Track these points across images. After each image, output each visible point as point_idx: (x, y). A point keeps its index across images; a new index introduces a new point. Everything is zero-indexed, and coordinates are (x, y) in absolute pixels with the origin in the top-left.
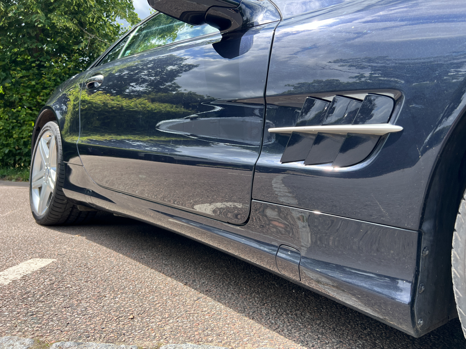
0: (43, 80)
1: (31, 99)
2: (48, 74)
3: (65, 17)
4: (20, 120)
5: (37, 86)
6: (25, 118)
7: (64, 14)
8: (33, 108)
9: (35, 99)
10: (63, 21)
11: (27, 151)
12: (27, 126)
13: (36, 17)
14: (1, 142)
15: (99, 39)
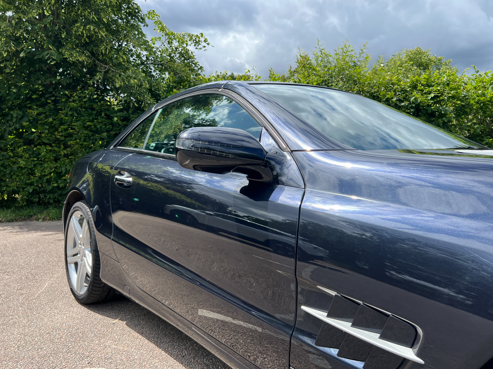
1: (50, 135)
2: (64, 110)
3: (77, 51)
5: (55, 122)
6: (45, 156)
7: (75, 47)
8: (53, 145)
9: (53, 135)
10: (75, 55)
11: (50, 189)
12: (48, 163)
13: (48, 54)
14: (24, 181)
15: (112, 70)
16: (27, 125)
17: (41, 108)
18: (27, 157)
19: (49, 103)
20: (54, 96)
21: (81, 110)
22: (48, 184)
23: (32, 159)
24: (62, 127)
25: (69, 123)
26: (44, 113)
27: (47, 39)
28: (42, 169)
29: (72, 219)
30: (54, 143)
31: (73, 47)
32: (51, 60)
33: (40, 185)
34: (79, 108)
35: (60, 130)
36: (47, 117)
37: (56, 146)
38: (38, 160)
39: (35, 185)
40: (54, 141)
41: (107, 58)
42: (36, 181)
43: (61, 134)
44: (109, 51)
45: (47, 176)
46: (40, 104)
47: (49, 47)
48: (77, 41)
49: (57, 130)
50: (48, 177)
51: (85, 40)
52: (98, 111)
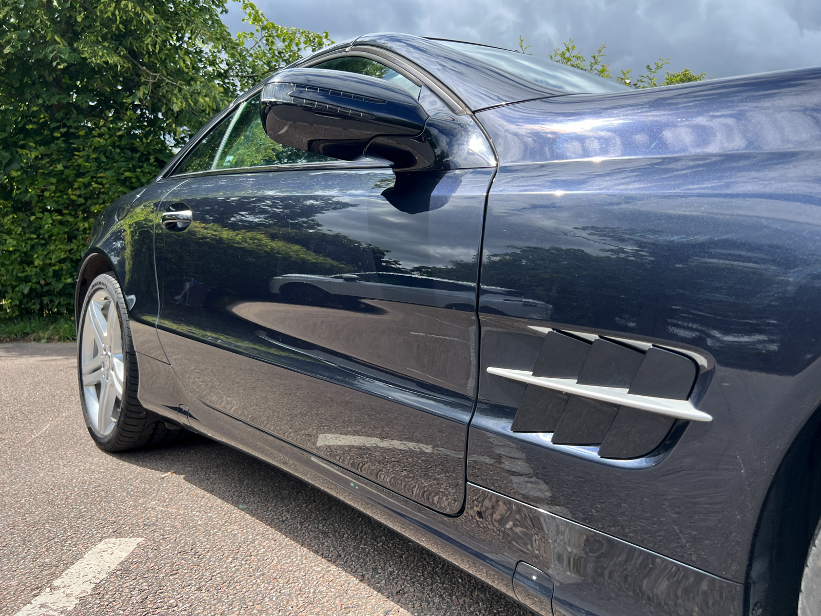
0: (77, 160)
1: (58, 194)
2: (84, 150)
3: (105, 46)
4: (44, 234)
5: (67, 172)
6: (51, 230)
7: (101, 40)
8: (65, 211)
9: (65, 194)
10: (100, 54)
11: (61, 287)
12: (57, 243)
13: (54, 50)
14: (14, 274)
15: (167, 81)
16: (18, 176)
17: (42, 148)
18: (19, 232)
19: (58, 138)
20: (64, 126)
21: (113, 150)
22: (57, 281)
23: (27, 236)
24: (80, 180)
25: (92, 174)
26: (49, 156)
27: (52, 26)
28: (46, 253)
29: (89, 308)
30: (66, 208)
31: (98, 40)
32: (58, 61)
33: (42, 282)
34: (110, 148)
35: (76, 185)
36: (53, 162)
37: (70, 214)
38: (38, 237)
39: (34, 281)
40: (66, 205)
41: (156, 61)
42: (35, 275)
43: (78, 193)
44: (160, 47)
45: (54, 265)
46: (40, 140)
47: (55, 40)
48: (105, 30)
49: (71, 185)
50: (57, 268)
51: (118, 27)
52: (143, 154)
